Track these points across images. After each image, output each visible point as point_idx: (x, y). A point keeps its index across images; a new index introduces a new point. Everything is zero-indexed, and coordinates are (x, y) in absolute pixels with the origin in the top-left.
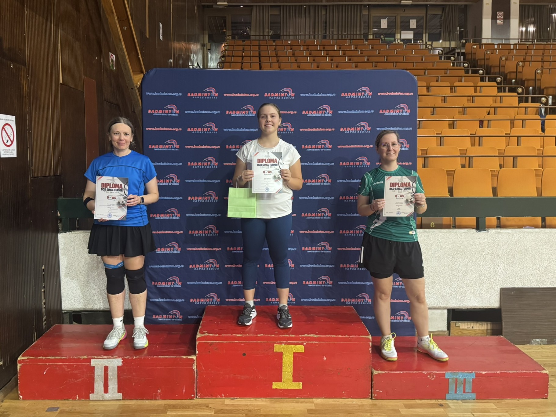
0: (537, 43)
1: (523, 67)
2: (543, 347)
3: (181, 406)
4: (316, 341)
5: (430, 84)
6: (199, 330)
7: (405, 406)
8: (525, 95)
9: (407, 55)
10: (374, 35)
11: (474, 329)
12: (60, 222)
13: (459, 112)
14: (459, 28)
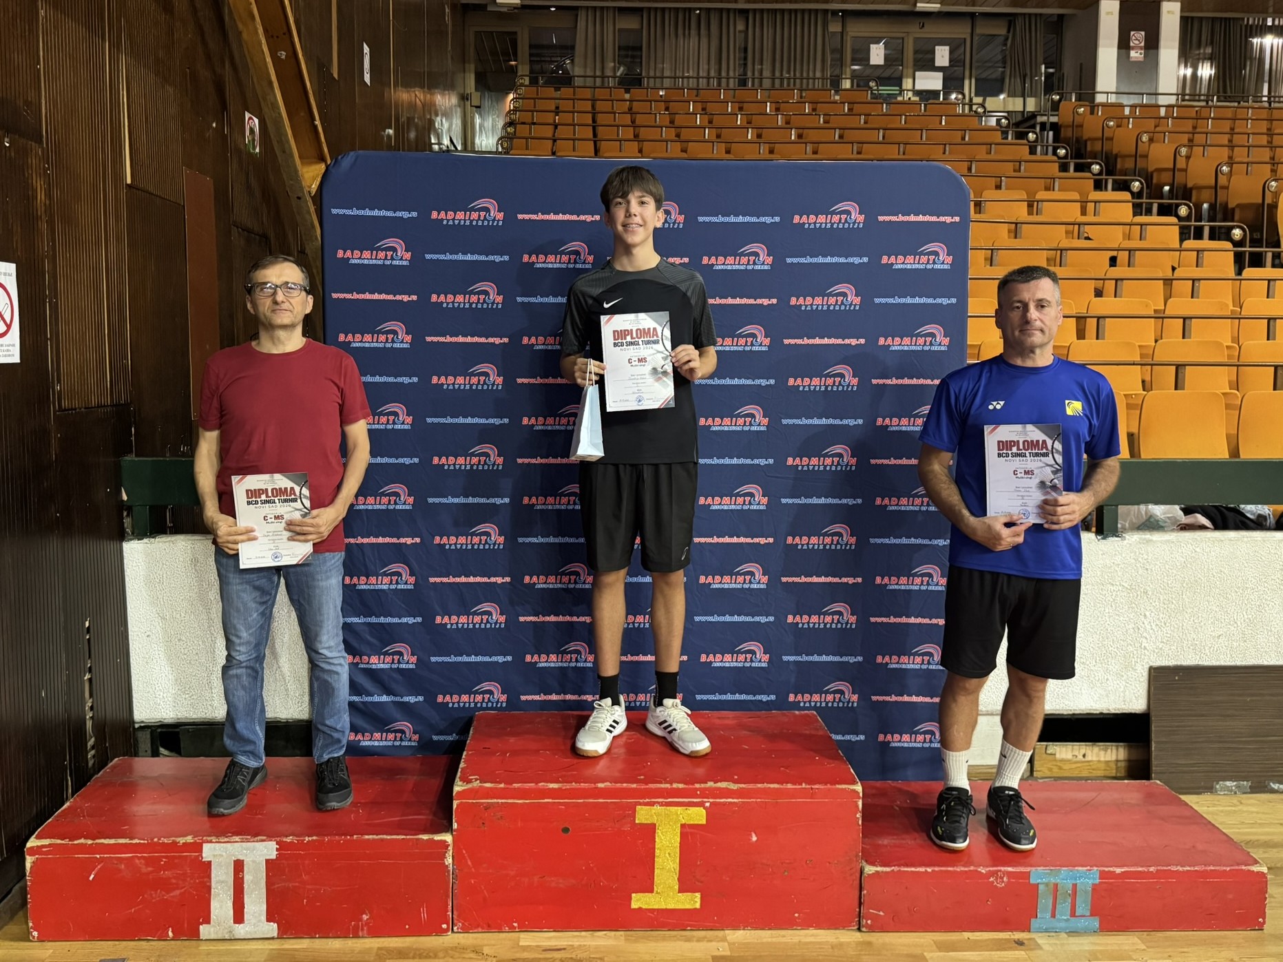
0: (1219, 104)
1: (1188, 157)
2: (1243, 802)
3: (418, 953)
4: (733, 799)
5: (983, 196)
6: (459, 774)
7: (937, 948)
8: (1195, 221)
9: (930, 127)
10: (855, 81)
11: (1087, 759)
12: (128, 515)
13: (1048, 260)
14: (1045, 68)
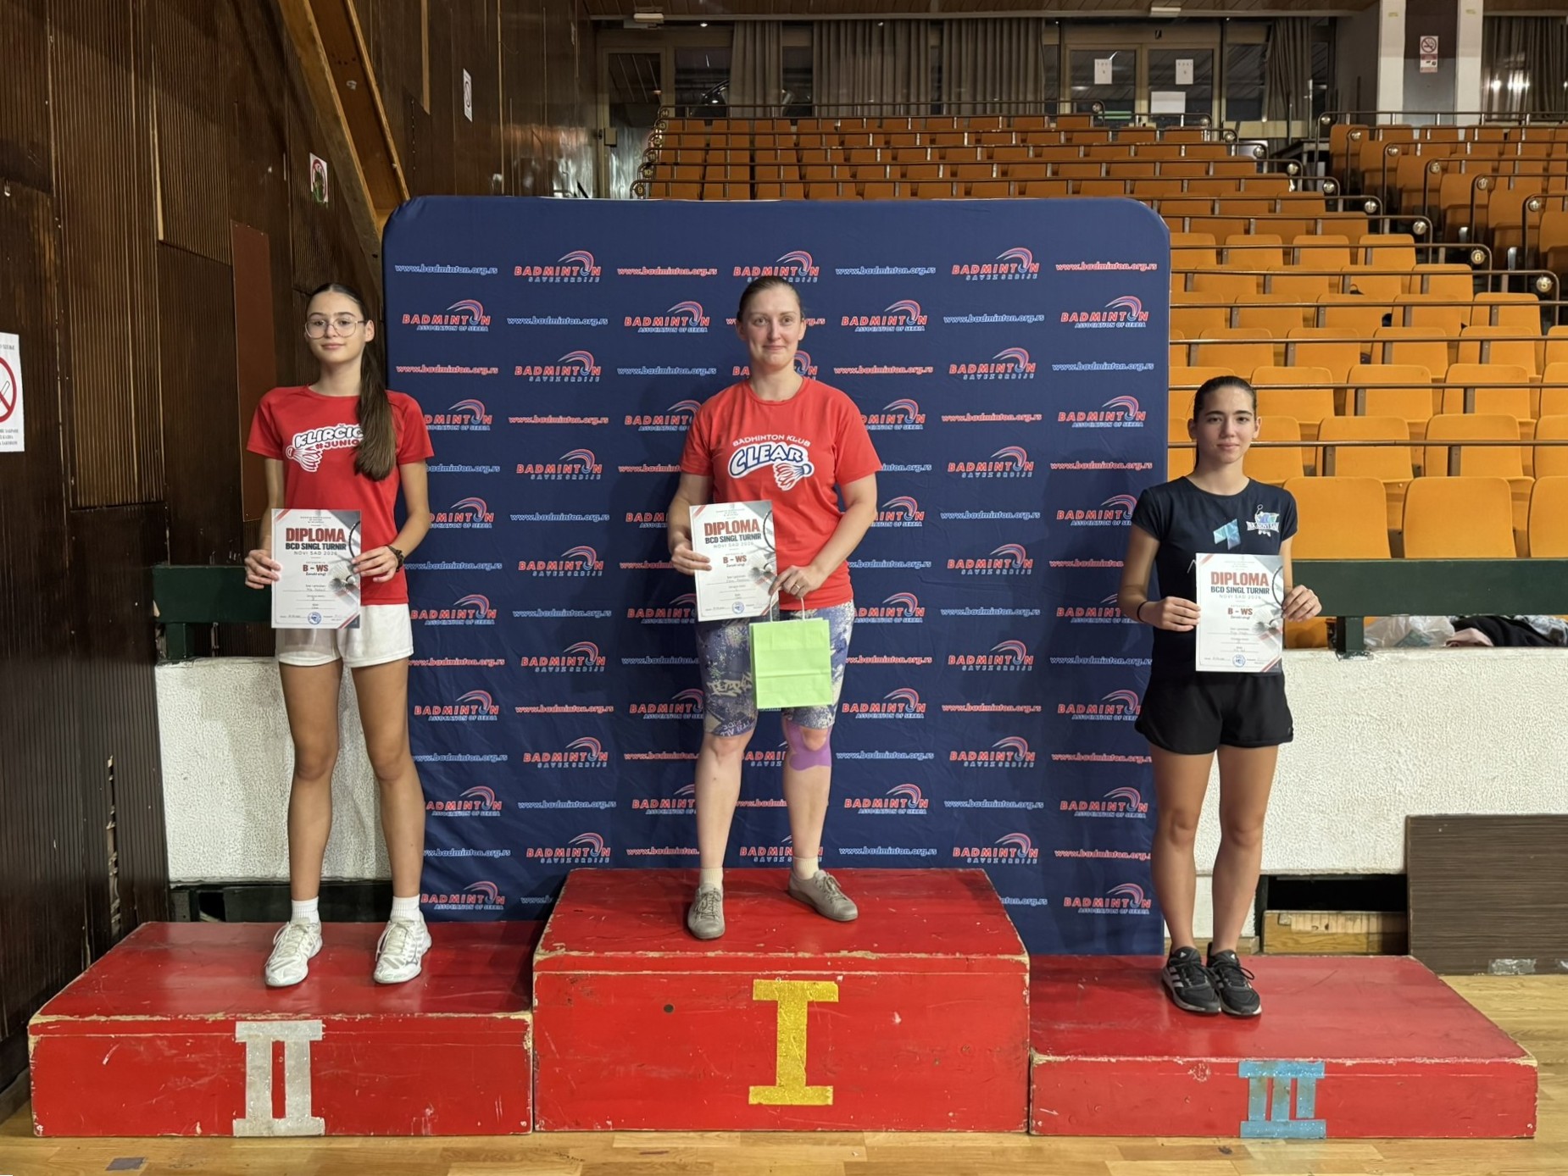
0: (1533, 124)
1: (1490, 191)
2: (1525, 984)
3: (490, 1154)
4: (871, 971)
5: (1228, 240)
6: (542, 940)
7: (1122, 1153)
8: (1493, 269)
9: (1166, 159)
10: (1075, 104)
11: (1330, 931)
12: (161, 635)
13: (1305, 320)
14: (1314, 84)
